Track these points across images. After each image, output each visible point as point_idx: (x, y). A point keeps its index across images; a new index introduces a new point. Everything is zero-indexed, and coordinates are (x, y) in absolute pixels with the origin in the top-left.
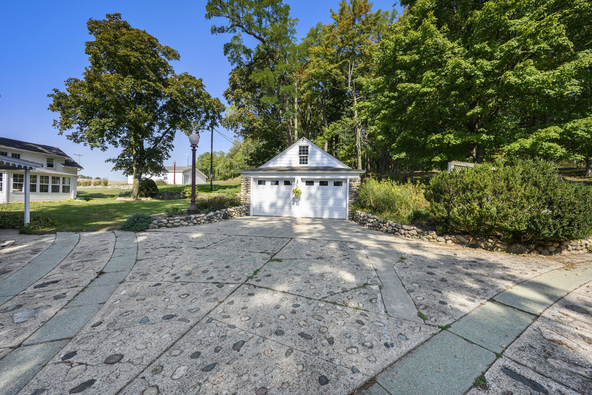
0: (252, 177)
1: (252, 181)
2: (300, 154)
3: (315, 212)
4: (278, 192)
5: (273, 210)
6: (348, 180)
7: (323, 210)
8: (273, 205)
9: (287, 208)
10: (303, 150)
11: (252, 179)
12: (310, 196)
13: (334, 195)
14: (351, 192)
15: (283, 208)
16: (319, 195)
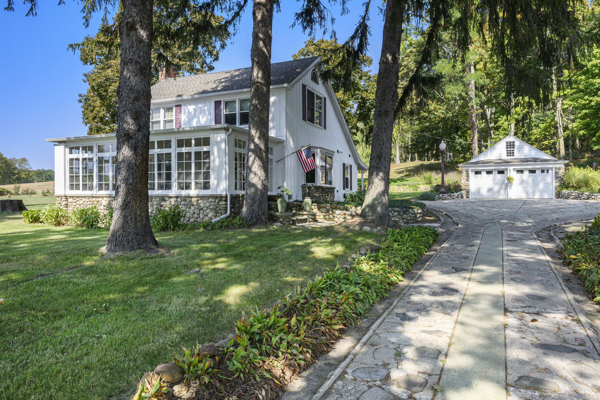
0: (470, 169)
1: (470, 172)
2: (507, 148)
3: (527, 194)
4: (494, 180)
5: (491, 194)
6: (554, 169)
7: (534, 192)
8: (490, 190)
9: (502, 192)
10: (510, 146)
11: (470, 171)
12: (522, 182)
13: (544, 180)
14: (557, 178)
15: (499, 192)
16: (530, 180)
